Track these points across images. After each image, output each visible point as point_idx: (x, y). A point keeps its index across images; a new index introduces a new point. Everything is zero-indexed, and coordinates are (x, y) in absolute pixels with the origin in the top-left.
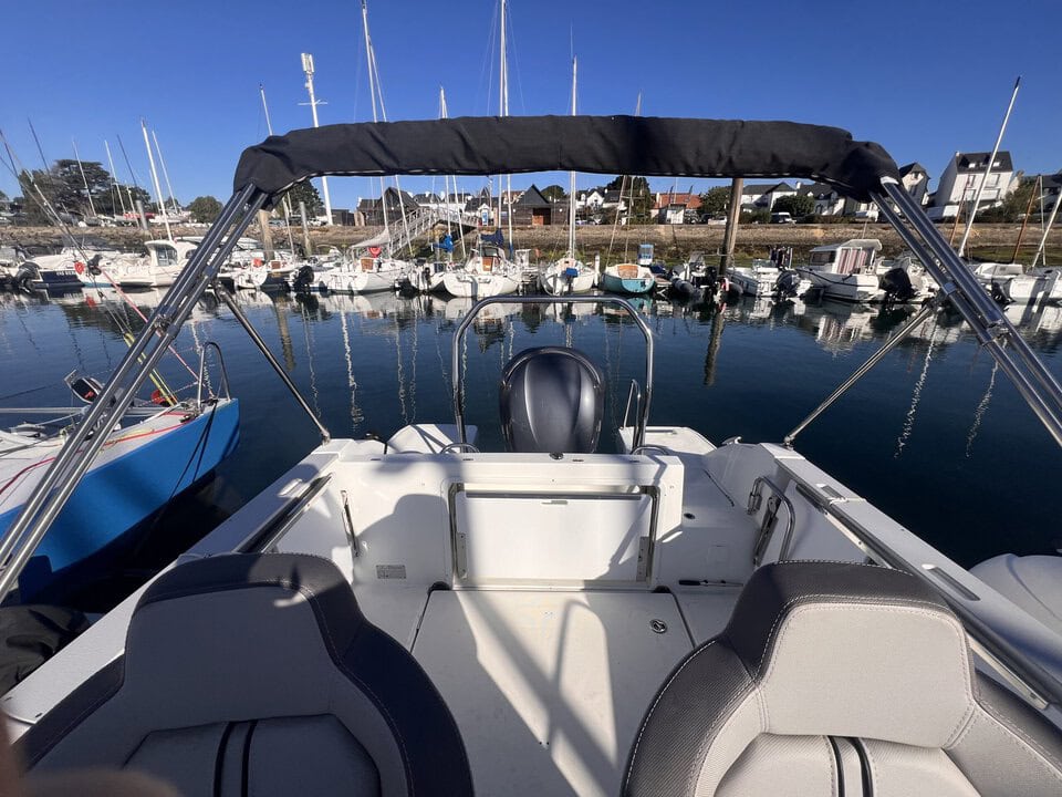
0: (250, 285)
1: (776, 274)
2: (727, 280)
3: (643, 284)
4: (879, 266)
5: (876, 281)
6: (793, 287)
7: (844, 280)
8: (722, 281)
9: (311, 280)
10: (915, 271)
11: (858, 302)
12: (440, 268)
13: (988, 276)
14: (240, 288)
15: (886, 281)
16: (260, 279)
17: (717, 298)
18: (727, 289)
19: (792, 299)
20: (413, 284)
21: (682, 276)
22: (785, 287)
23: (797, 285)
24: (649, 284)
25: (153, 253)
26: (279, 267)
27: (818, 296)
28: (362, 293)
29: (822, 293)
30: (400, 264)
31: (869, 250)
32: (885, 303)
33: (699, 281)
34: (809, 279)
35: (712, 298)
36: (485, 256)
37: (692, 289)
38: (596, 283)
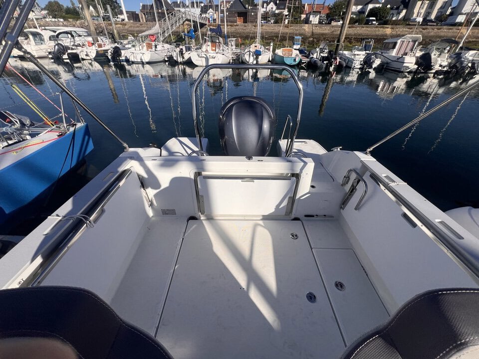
0: (88, 58)
1: (364, 55)
2: (338, 58)
3: (295, 60)
4: (418, 51)
5: (414, 60)
6: (372, 62)
7: (398, 59)
8: (336, 59)
9: (120, 55)
10: (435, 55)
11: (402, 72)
12: (188, 49)
13: (471, 58)
14: (83, 59)
15: (419, 60)
16: (93, 55)
17: (331, 69)
18: (338, 64)
19: (369, 70)
20: (175, 58)
21: (315, 56)
22: (367, 62)
23: (374, 62)
24: (298, 60)
25: (31, 37)
26: (101, 47)
27: (383, 68)
28: (148, 63)
29: (385, 67)
30: (167, 46)
31: (414, 42)
32: (415, 73)
33: (324, 59)
34: (380, 58)
35: (329, 69)
36: (212, 42)
37: (319, 63)
38: (271, 59)
